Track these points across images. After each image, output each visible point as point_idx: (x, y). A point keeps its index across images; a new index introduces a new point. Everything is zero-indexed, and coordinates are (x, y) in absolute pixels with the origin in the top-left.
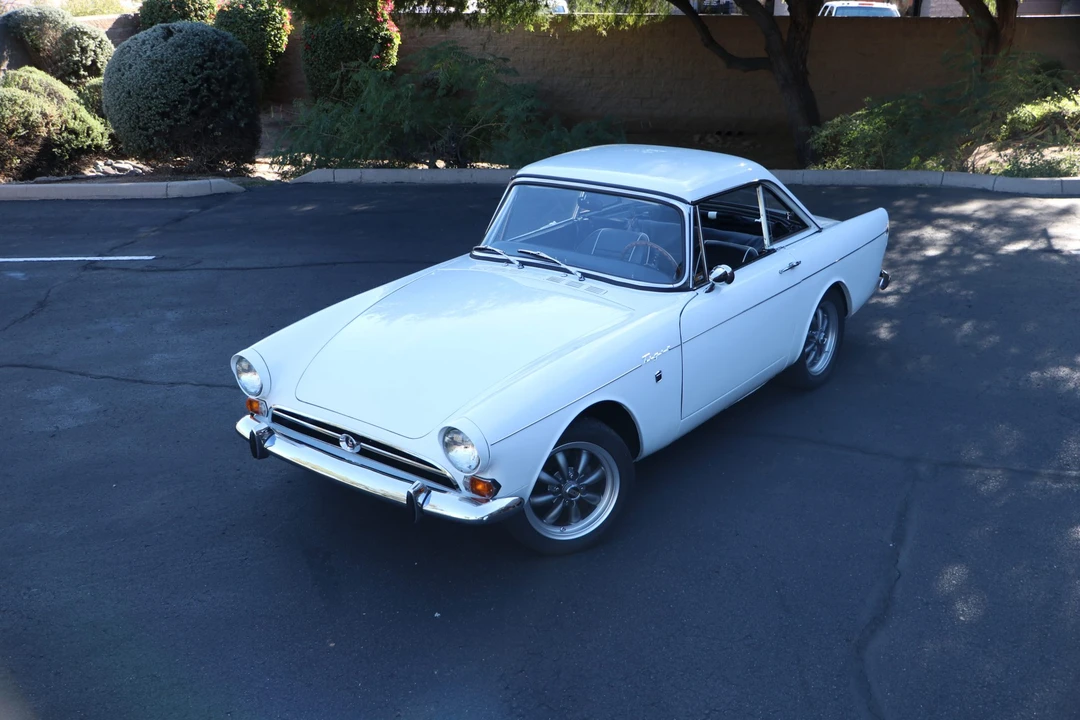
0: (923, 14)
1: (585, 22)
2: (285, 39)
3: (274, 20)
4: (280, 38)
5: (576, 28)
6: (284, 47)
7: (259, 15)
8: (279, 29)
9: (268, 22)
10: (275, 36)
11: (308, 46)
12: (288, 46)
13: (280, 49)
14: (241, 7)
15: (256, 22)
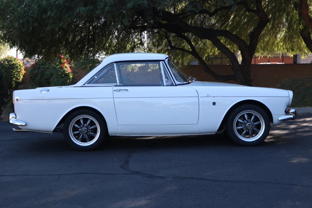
0: (298, 62)
1: (153, 68)
2: (22, 76)
3: (17, 68)
4: (19, 76)
5: (149, 70)
6: (21, 80)
7: (10, 66)
8: (19, 72)
9: (14, 69)
10: (17, 75)
11: (31, 78)
12: (22, 80)
13: (19, 81)
14: (2, 62)
15: (8, 69)
